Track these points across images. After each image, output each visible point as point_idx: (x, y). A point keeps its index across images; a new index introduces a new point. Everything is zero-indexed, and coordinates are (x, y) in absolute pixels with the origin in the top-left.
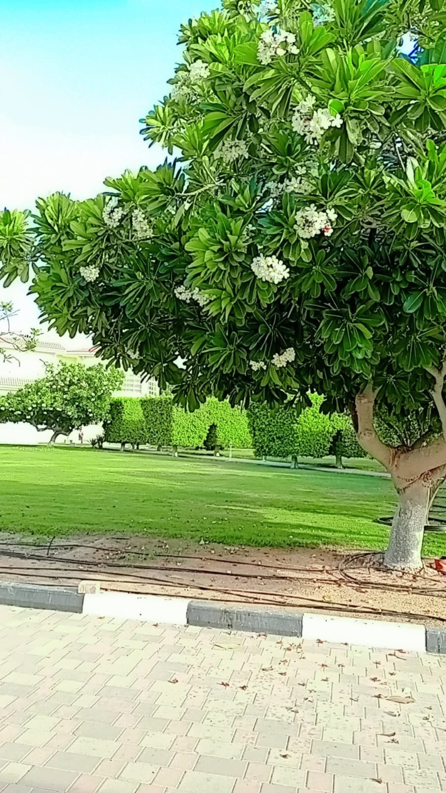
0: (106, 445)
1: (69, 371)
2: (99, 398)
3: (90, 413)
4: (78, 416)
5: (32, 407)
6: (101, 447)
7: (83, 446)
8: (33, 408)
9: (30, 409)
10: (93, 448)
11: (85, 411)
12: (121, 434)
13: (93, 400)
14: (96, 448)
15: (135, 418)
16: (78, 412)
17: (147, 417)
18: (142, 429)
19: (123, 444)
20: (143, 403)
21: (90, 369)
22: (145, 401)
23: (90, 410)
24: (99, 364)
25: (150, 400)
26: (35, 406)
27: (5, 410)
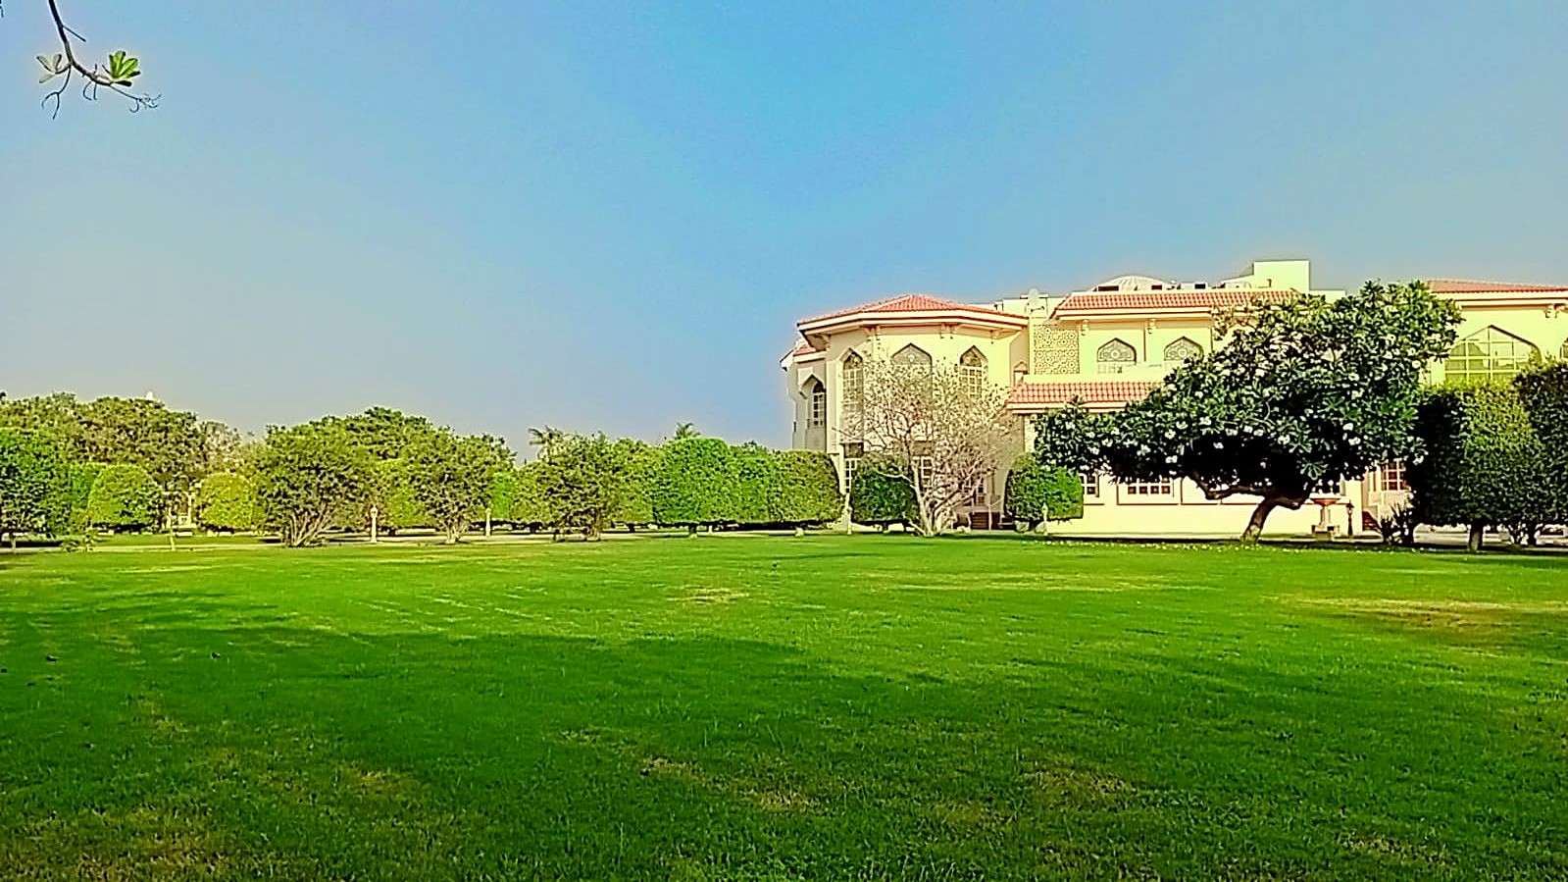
0: (1423, 533)
1: (1278, 320)
2: (1381, 388)
3: (1351, 435)
4: (1315, 447)
5: (1175, 429)
6: (1408, 542)
7: (1353, 541)
8: (1178, 432)
9: (1170, 435)
10: (1385, 542)
11: (1332, 431)
12: (1464, 496)
13: (1356, 394)
14: (1395, 544)
15: (1508, 442)
16: (1311, 436)
17: (1546, 431)
18: (1538, 479)
19: (1477, 529)
20: (1527, 384)
21: (1341, 306)
22: (1532, 378)
23: (1349, 427)
24: (1369, 286)
25: (1550, 372)
26: (1183, 426)
27: (1114, 445)
